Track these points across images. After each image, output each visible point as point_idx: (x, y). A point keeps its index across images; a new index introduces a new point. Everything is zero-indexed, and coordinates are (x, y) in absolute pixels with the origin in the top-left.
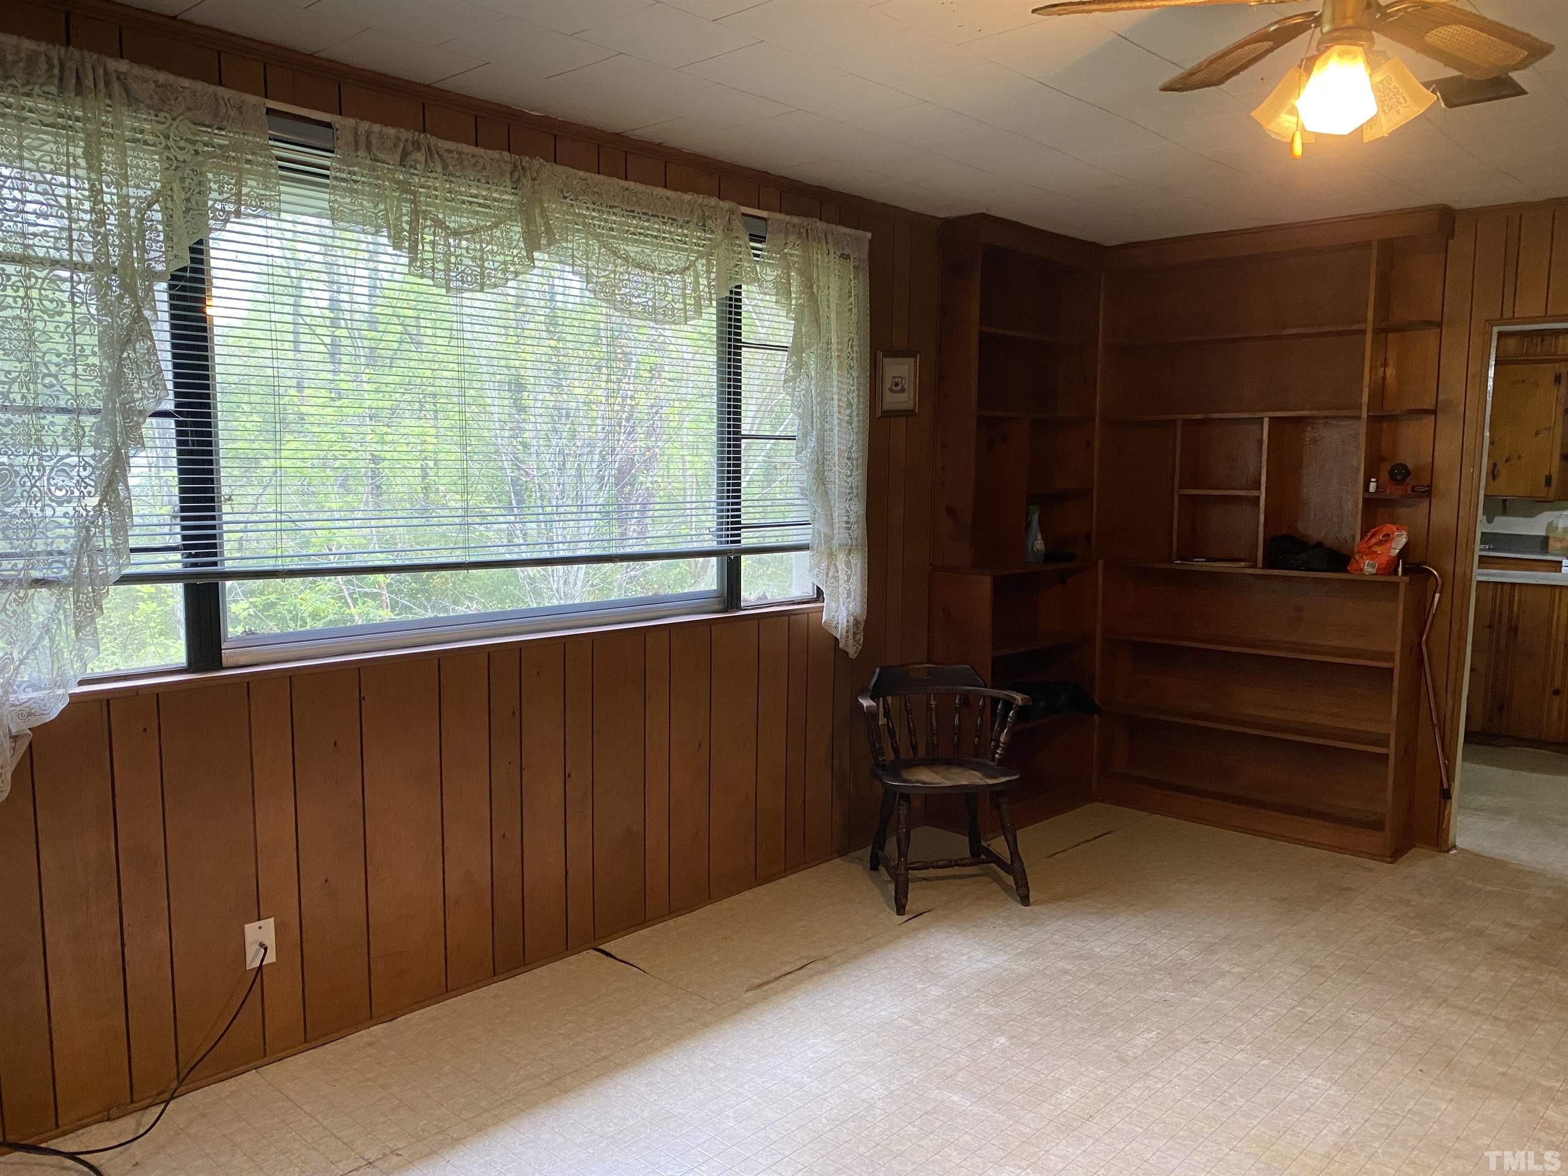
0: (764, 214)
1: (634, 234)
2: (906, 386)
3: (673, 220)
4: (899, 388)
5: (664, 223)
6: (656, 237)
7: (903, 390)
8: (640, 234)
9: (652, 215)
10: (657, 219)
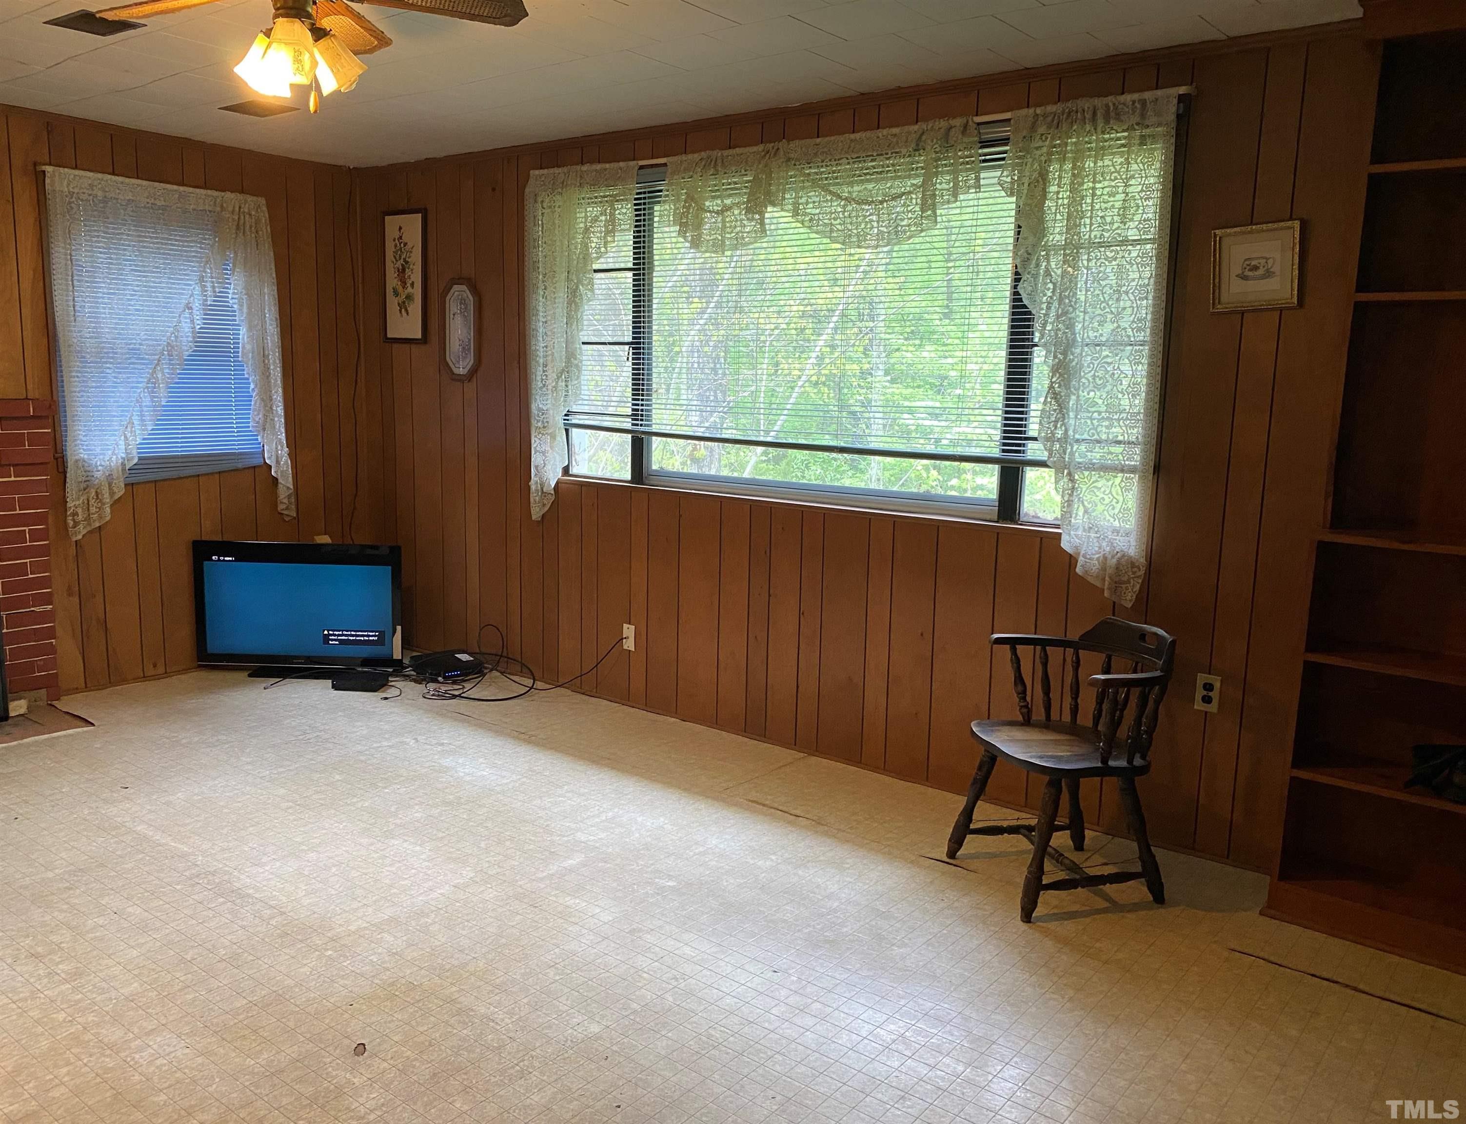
0: (1007, 115)
1: (860, 176)
2: (1276, 269)
3: (896, 153)
4: (1261, 272)
5: (888, 159)
6: (881, 173)
7: (1269, 274)
8: (866, 174)
9: (878, 155)
10: (882, 157)
